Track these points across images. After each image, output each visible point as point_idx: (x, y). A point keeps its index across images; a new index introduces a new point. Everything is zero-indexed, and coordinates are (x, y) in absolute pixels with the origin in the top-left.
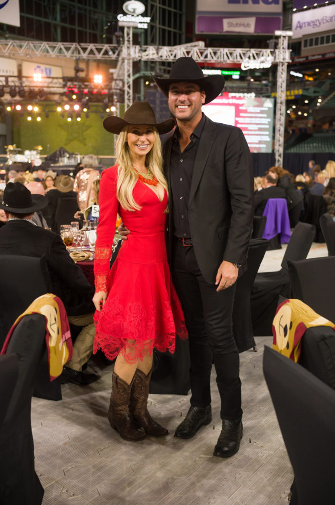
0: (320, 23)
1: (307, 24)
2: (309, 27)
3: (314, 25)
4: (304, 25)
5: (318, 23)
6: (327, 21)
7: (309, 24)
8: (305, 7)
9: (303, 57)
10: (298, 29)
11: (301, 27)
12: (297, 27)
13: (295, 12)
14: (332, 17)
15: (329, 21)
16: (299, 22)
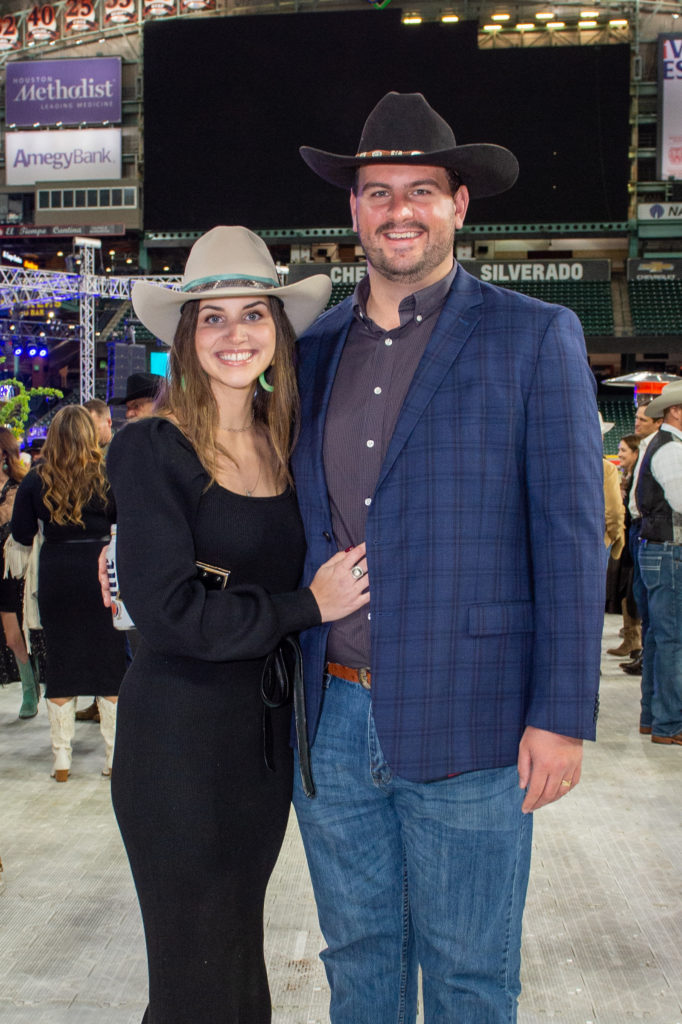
0: (69, 163)
1: (39, 159)
2: (45, 165)
3: (55, 163)
4: (32, 159)
5: (63, 160)
6: (83, 160)
7: (44, 159)
8: (36, 125)
9: (42, 228)
10: (20, 165)
11: (26, 164)
12: (17, 162)
13: (12, 130)
14: (94, 154)
15: (88, 159)
16: (21, 152)
